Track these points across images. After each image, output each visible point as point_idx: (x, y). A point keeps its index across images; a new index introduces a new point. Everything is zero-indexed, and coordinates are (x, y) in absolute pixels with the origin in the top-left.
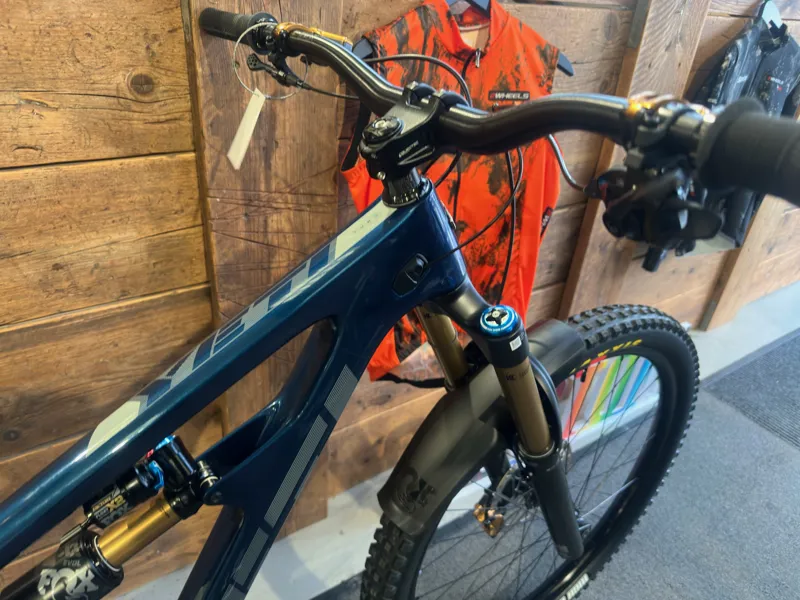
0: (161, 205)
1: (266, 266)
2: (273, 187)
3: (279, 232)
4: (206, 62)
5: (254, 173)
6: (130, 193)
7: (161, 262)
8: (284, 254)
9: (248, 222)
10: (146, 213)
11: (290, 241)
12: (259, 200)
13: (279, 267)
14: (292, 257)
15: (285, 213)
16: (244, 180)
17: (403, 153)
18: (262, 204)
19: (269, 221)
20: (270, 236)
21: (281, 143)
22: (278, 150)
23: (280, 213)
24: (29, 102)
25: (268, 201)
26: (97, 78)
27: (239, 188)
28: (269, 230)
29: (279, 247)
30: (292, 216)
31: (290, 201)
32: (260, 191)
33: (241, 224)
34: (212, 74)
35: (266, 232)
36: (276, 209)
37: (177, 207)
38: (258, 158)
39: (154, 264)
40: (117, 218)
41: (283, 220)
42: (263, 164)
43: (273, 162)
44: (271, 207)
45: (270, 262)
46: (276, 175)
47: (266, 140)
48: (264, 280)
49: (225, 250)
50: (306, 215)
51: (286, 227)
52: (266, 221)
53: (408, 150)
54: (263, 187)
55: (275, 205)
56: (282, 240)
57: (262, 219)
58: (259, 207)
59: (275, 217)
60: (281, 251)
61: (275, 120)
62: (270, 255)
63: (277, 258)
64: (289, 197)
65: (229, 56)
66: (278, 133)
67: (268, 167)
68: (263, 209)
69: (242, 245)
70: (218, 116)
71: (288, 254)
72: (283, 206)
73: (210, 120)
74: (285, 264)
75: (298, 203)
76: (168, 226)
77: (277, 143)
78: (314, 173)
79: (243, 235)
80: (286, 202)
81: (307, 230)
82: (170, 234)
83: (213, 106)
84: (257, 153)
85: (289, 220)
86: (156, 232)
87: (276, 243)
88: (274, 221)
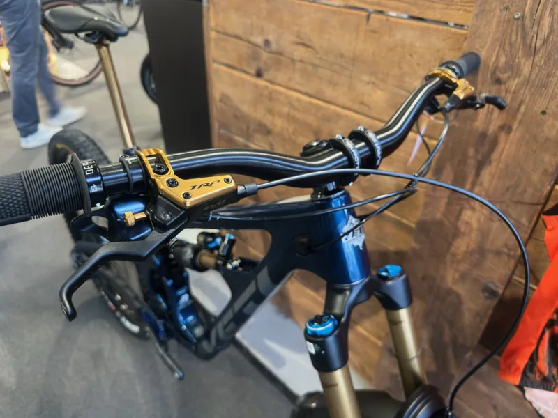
1: (449, 240)
3: (467, 223)
11: (474, 235)
13: (458, 248)
19: (463, 213)
20: (460, 223)
21: (494, 164)
23: (474, 212)
24: (374, 83)
28: (461, 218)
29: (464, 234)
30: (482, 220)
33: (443, 203)
35: (458, 218)
38: (472, 165)
41: (474, 218)
42: (474, 172)
43: (482, 173)
44: (469, 204)
45: (453, 240)
46: (481, 184)
47: (483, 156)
48: (444, 249)
49: (427, 212)
51: (475, 224)
52: (461, 211)
54: (468, 186)
55: (472, 204)
56: (468, 231)
57: (458, 208)
59: (469, 212)
60: (464, 238)
62: (455, 236)
66: (495, 156)
67: (478, 174)
69: (439, 216)
71: (469, 244)
74: (463, 249)
78: (515, 199)
79: (442, 210)
85: (479, 221)
87: (463, 230)
88: (467, 215)
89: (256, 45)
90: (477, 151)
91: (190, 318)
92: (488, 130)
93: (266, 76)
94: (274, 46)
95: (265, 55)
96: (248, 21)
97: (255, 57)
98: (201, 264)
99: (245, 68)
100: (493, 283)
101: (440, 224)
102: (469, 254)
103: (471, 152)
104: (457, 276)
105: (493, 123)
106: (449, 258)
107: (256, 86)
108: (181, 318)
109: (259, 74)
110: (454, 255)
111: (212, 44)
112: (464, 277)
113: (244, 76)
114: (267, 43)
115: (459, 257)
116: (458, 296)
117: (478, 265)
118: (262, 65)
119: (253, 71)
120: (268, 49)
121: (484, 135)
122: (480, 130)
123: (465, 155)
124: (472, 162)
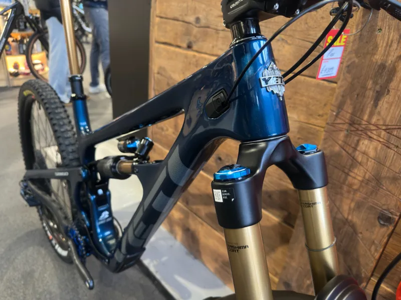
0: (313, 108)
1: (346, 171)
2: (374, 120)
3: (364, 153)
4: (360, 27)
5: (363, 106)
6: (302, 95)
7: (302, 139)
8: (362, 171)
9: (347, 136)
10: (305, 109)
11: (371, 164)
12: (360, 124)
13: (354, 178)
14: (367, 177)
15: (375, 143)
16: (354, 108)
17: (233, 5)
18: (360, 129)
19: (361, 143)
20: (357, 153)
21: (392, 92)
22: (388, 96)
23: (371, 141)
25: (365, 129)
26: (311, 33)
27: (350, 111)
28: (358, 149)
29: (360, 164)
30: (379, 148)
31: (382, 136)
32: (363, 120)
33: (342, 135)
34: (361, 35)
35: (355, 149)
36: (370, 137)
37: (321, 112)
38: (370, 96)
39: (299, 138)
40: (292, 106)
41: (371, 147)
42: (372, 103)
43: (380, 103)
44: (366, 134)
45: (350, 170)
46: (379, 113)
47: (381, 86)
48: (341, 180)
49: (326, 146)
50: (391, 153)
51: (372, 153)
52: (358, 141)
53: (237, 3)
54: (366, 117)
55: (369, 134)
56: (365, 161)
57: (356, 138)
58: (358, 130)
59: (366, 142)
60: (361, 168)
61: (394, 75)
62: (352, 166)
63: (356, 171)
64: (383, 133)
65: (376, 24)
66: (393, 85)
67: (376, 105)
68: (360, 132)
69: (337, 148)
70: (354, 62)
71: (366, 173)
72: (375, 137)
73: (349, 63)
74: (360, 178)
75: (388, 141)
76: (312, 121)
77: (389, 91)
79: (340, 142)
80: (379, 136)
81: (388, 164)
82: (311, 126)
83: (354, 55)
84: (371, 93)
85: (376, 149)
86: (306, 121)
87: (360, 159)
88: (364, 144)
89: (189, 23)
90: (375, 83)
91: (108, 233)
92: (386, 61)
93: (195, 47)
94: (203, 22)
95: (195, 30)
96: (185, 5)
97: (188, 33)
98: (120, 172)
99: (179, 44)
100: (388, 210)
101: (338, 155)
102: (365, 182)
103: (370, 84)
104: (353, 205)
105: (392, 54)
106: (345, 188)
107: (186, 57)
108: (99, 230)
109: (189, 47)
110: (350, 186)
111: (156, 28)
112: (359, 206)
113: (177, 50)
114: (198, 20)
115: (355, 187)
116: (353, 226)
117: (374, 192)
118: (192, 39)
119: (185, 45)
120: (198, 25)
121: (383, 66)
122: (379, 62)
123: (364, 87)
124: (370, 94)
